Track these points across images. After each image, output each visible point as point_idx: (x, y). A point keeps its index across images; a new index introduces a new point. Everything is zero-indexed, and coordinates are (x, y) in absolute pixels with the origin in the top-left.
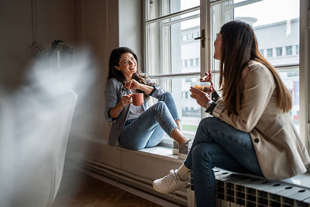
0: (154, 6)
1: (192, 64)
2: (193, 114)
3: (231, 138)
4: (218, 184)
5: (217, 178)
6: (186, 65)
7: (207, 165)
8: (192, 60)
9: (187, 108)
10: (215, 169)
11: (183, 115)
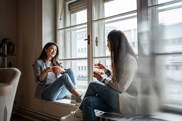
0: (62, 21)
1: (82, 51)
2: (83, 79)
3: (106, 90)
4: (97, 119)
5: (97, 115)
6: (79, 52)
7: (90, 108)
8: (82, 49)
9: (79, 76)
10: (95, 111)
11: (78, 80)
